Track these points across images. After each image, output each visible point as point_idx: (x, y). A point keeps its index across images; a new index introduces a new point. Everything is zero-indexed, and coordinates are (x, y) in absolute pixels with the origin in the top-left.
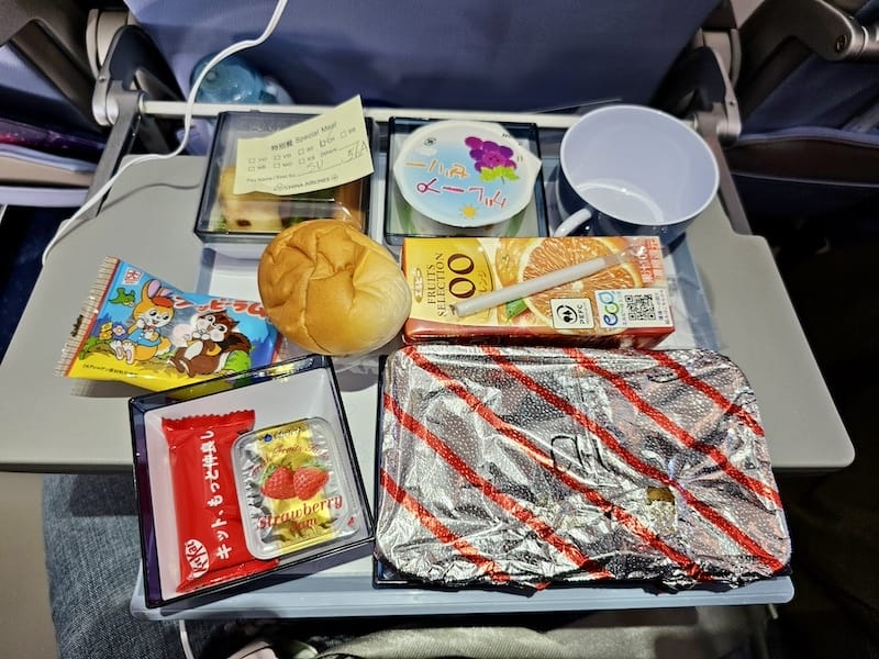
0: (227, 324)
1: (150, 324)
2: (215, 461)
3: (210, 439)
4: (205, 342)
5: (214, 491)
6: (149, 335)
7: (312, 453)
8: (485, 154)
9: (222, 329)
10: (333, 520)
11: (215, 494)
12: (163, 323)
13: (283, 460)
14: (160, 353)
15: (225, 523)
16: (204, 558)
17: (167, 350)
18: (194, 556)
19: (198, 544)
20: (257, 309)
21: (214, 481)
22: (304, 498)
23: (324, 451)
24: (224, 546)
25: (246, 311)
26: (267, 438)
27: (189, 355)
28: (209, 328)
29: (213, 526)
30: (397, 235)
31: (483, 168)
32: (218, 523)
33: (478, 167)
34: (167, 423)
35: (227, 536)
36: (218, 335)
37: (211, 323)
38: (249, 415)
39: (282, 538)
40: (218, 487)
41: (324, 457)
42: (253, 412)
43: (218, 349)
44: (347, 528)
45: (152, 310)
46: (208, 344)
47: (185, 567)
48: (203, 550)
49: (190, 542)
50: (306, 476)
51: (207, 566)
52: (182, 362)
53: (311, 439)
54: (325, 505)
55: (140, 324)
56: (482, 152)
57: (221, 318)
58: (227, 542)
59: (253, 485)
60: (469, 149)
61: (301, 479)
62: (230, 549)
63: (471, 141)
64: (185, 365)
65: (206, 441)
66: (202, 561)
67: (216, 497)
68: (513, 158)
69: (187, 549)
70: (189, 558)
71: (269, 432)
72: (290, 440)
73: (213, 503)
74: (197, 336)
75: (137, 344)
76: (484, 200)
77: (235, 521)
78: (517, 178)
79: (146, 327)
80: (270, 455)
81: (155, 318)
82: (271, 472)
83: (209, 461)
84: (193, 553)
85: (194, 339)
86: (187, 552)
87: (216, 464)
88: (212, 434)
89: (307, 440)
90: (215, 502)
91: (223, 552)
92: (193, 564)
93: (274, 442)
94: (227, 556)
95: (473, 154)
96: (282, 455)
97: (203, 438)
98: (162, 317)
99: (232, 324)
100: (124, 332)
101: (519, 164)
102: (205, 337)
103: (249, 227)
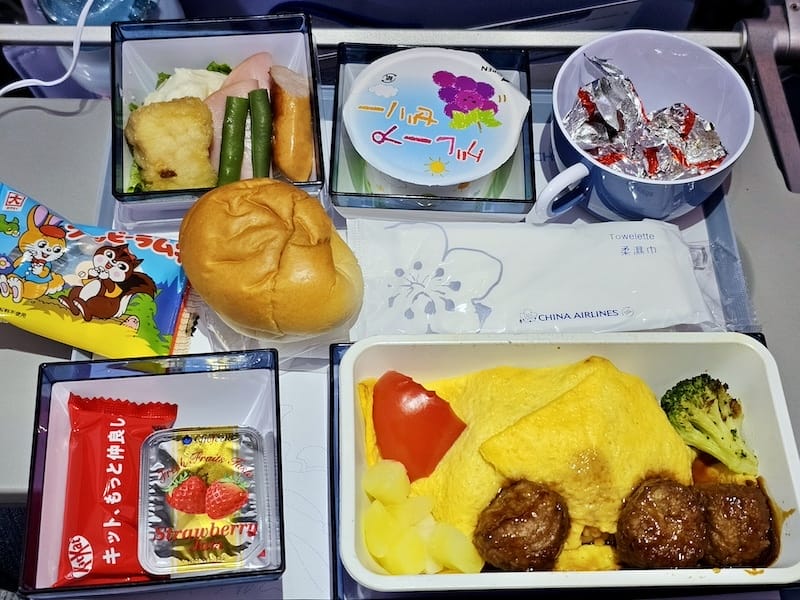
0: (129, 261)
1: (39, 257)
2: (121, 454)
3: (120, 428)
4: (103, 282)
5: (113, 486)
6: (38, 270)
7: (235, 468)
8: (459, 94)
9: (123, 268)
10: (242, 547)
11: (115, 490)
12: (53, 257)
13: (199, 469)
14: (52, 291)
15: (119, 524)
16: (88, 558)
17: (60, 288)
18: (78, 554)
19: (84, 542)
20: (164, 246)
21: (116, 476)
22: (213, 516)
23: (250, 468)
24: (112, 550)
25: (151, 247)
26: (187, 440)
27: (85, 295)
28: (108, 266)
29: (106, 525)
30: (346, 194)
31: (454, 112)
32: (112, 523)
33: (448, 111)
34: (75, 400)
35: (118, 540)
36: (118, 275)
37: (110, 260)
38: (171, 410)
39: (180, 556)
40: (119, 483)
41: (247, 476)
42: (175, 406)
43: (118, 291)
44: (256, 560)
45: (41, 241)
46: (107, 284)
47: (65, 565)
48: (89, 549)
49: (76, 538)
50: (222, 492)
51: (89, 567)
52: (76, 303)
53: (237, 452)
54: (237, 530)
55: (27, 257)
56: (455, 92)
57: (122, 253)
58: (117, 546)
59: (159, 491)
60: (438, 88)
61: (215, 495)
62: (118, 555)
63: (441, 77)
64: (80, 307)
65: (116, 429)
66: (86, 560)
67: (114, 494)
68: (494, 99)
69: (71, 545)
70: (71, 556)
71: (189, 433)
72: (213, 447)
73: (111, 500)
74: (95, 274)
75: (24, 279)
76: (455, 152)
77: (130, 526)
78: (498, 123)
79: (34, 261)
80: (186, 460)
81: (44, 250)
82: (182, 479)
83: (114, 452)
84: (77, 550)
85: (90, 277)
86: (71, 549)
87: (122, 457)
88: (123, 423)
89: (232, 451)
90: (113, 499)
91: (111, 556)
92: (74, 564)
93: (194, 446)
94: (114, 562)
95: (442, 94)
96: (199, 464)
97: (112, 424)
98: (52, 250)
99: (135, 262)
100: (8, 265)
101: (500, 106)
102: (103, 276)
103: (174, 178)
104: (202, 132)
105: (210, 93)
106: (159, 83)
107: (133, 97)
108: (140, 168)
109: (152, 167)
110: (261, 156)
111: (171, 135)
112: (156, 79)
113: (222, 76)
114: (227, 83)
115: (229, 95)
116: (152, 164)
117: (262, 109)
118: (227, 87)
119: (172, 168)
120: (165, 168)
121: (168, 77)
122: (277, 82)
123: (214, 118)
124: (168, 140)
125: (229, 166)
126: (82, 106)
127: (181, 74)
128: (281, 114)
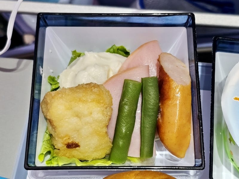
103: (77, 148)
104: (103, 114)
105: (111, 75)
106: (73, 59)
107: (51, 71)
108: (51, 135)
109: (60, 140)
110: (148, 131)
111: (77, 116)
112: (71, 55)
113: (122, 59)
114: (125, 67)
115: (126, 78)
116: (60, 138)
117: (152, 93)
118: (125, 71)
119: (77, 141)
120: (70, 141)
121: (79, 56)
122: (166, 70)
123: (113, 100)
124: (75, 120)
125: (122, 138)
126: (19, 64)
127: (90, 57)
128: (168, 98)
